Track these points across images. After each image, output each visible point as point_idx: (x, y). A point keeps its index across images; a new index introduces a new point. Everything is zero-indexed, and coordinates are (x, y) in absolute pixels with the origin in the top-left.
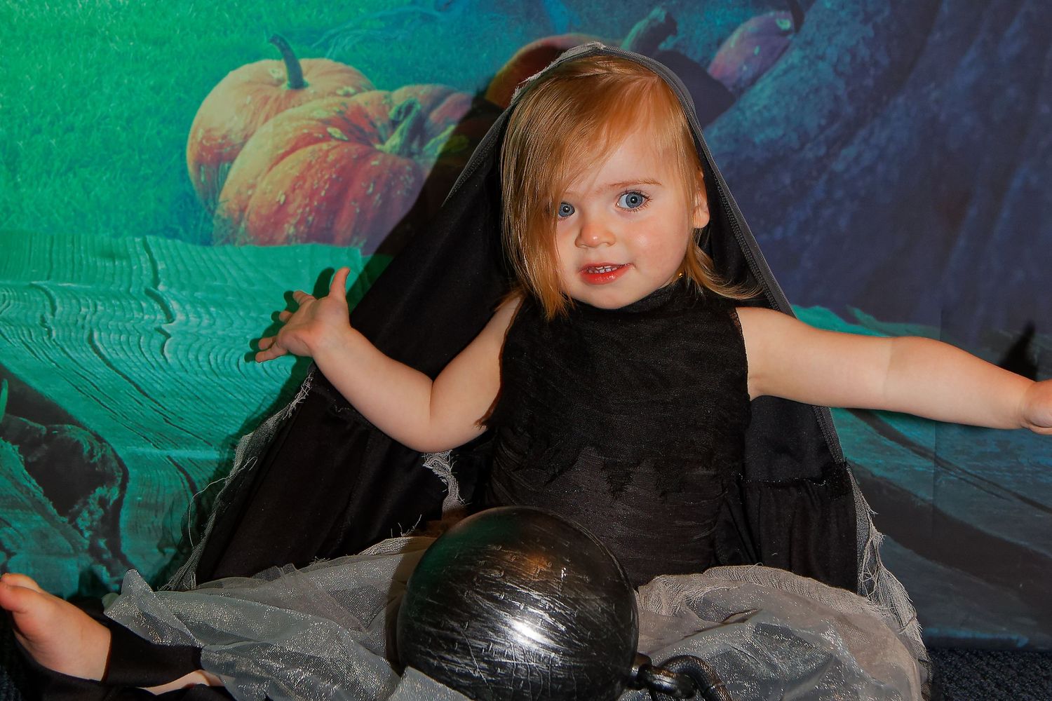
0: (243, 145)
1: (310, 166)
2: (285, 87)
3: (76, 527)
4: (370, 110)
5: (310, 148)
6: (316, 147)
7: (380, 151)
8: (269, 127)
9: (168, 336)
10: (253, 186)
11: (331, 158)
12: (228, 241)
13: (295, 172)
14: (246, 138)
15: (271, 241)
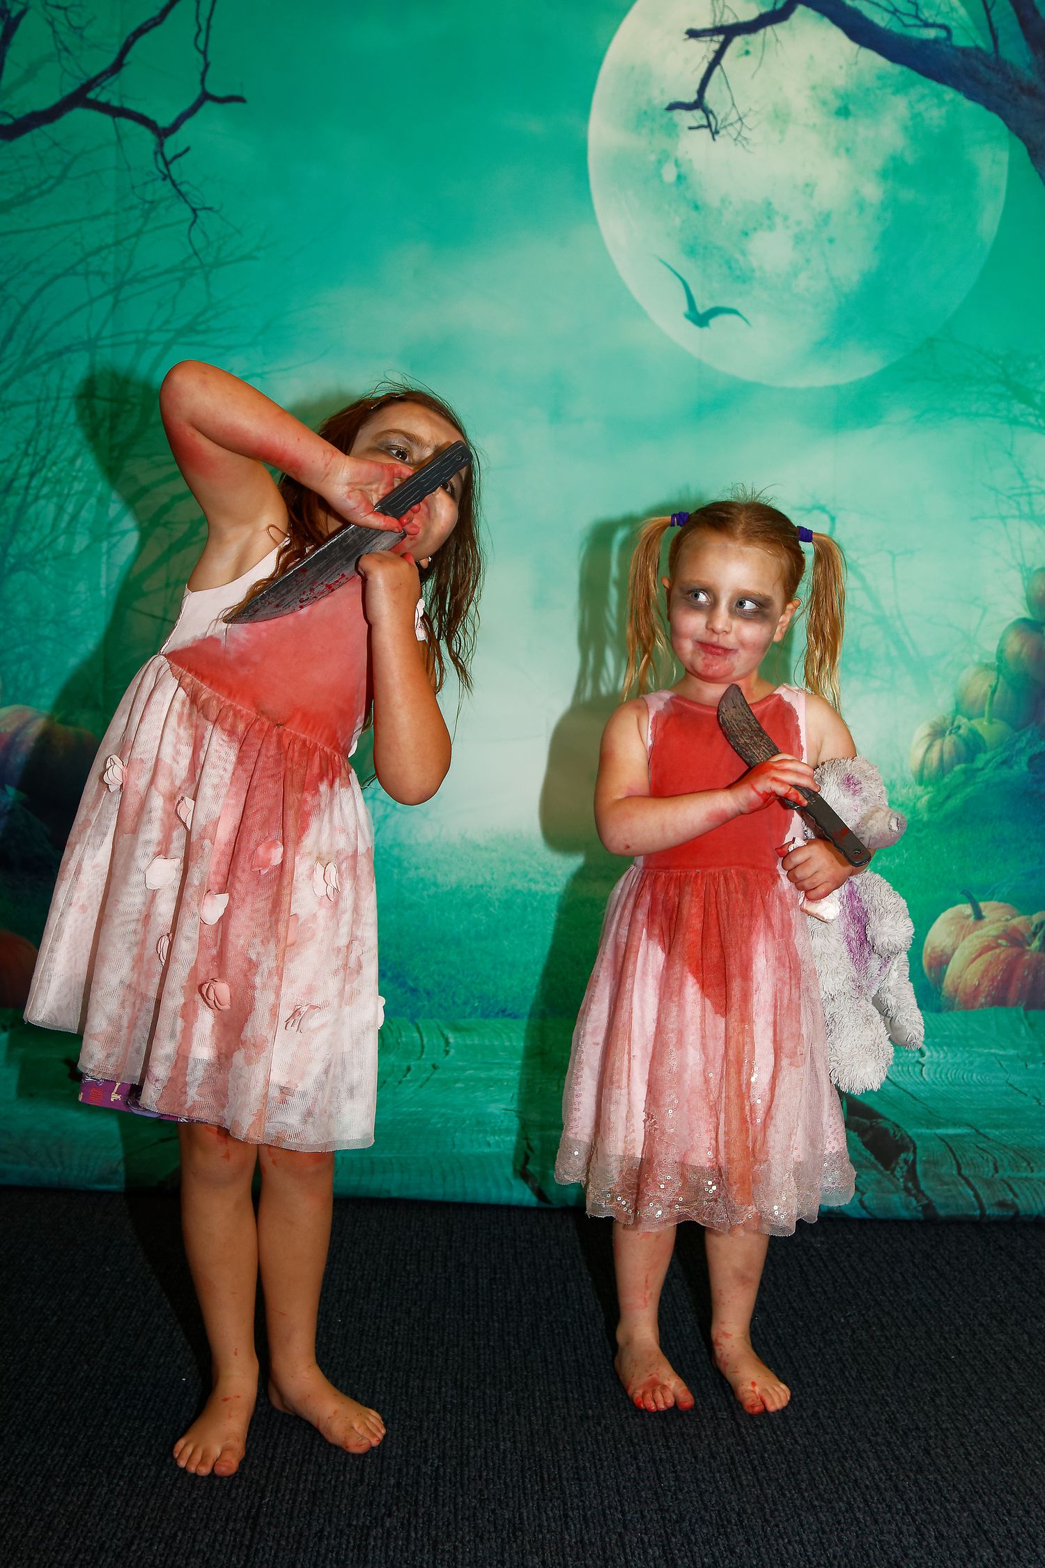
0: (953, 954)
1: (991, 963)
2: (972, 919)
3: (895, 1176)
4: (1021, 928)
5: (990, 953)
6: (993, 952)
7: (1028, 951)
8: (966, 943)
9: (923, 1065)
10: (960, 977)
11: (1002, 957)
12: (951, 1008)
13: (982, 968)
14: (954, 950)
15: (973, 1007)
